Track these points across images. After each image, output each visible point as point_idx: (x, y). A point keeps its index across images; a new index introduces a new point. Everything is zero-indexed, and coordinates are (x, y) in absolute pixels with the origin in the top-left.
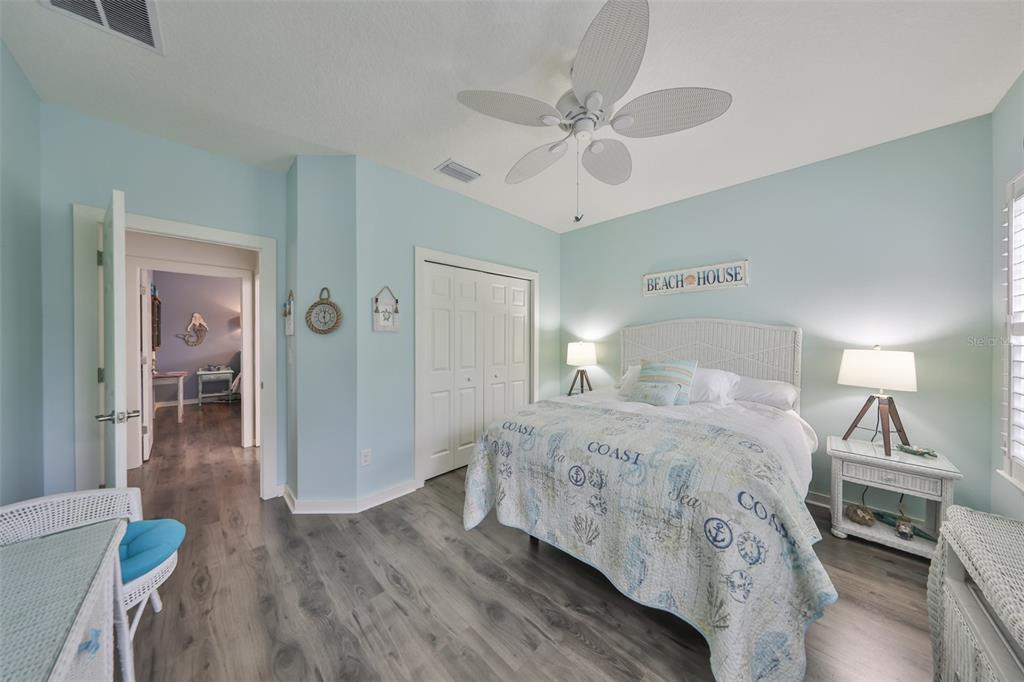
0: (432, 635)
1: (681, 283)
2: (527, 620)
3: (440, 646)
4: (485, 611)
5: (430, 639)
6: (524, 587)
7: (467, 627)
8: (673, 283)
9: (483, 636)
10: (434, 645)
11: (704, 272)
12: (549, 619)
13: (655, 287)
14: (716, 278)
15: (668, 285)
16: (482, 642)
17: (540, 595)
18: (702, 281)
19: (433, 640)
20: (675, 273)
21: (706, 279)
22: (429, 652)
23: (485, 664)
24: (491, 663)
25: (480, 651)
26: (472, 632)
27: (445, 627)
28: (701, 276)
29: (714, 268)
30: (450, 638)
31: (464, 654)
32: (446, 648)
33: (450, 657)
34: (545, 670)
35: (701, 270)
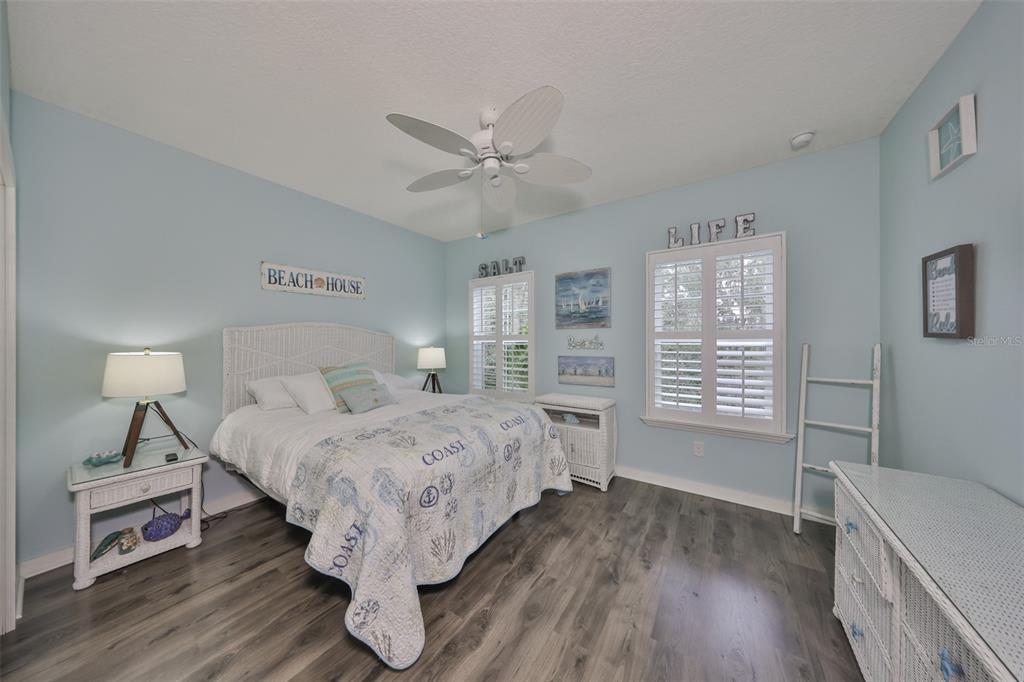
0: (577, 665)
1: (310, 282)
2: (532, 587)
3: (584, 651)
4: (534, 621)
5: (581, 664)
6: (496, 593)
7: (554, 633)
8: (302, 281)
9: (558, 617)
10: (585, 657)
11: (333, 279)
12: (526, 573)
13: (278, 281)
14: (343, 287)
15: (295, 282)
16: (564, 616)
17: (504, 580)
18: (330, 287)
19: (581, 662)
20: (303, 271)
21: (334, 286)
22: (593, 660)
23: (581, 609)
24: (578, 605)
25: (572, 615)
26: (558, 627)
27: (562, 656)
28: (330, 282)
29: (343, 277)
30: (572, 646)
31: (581, 627)
32: (583, 644)
33: (588, 638)
34: (568, 573)
35: (331, 276)
